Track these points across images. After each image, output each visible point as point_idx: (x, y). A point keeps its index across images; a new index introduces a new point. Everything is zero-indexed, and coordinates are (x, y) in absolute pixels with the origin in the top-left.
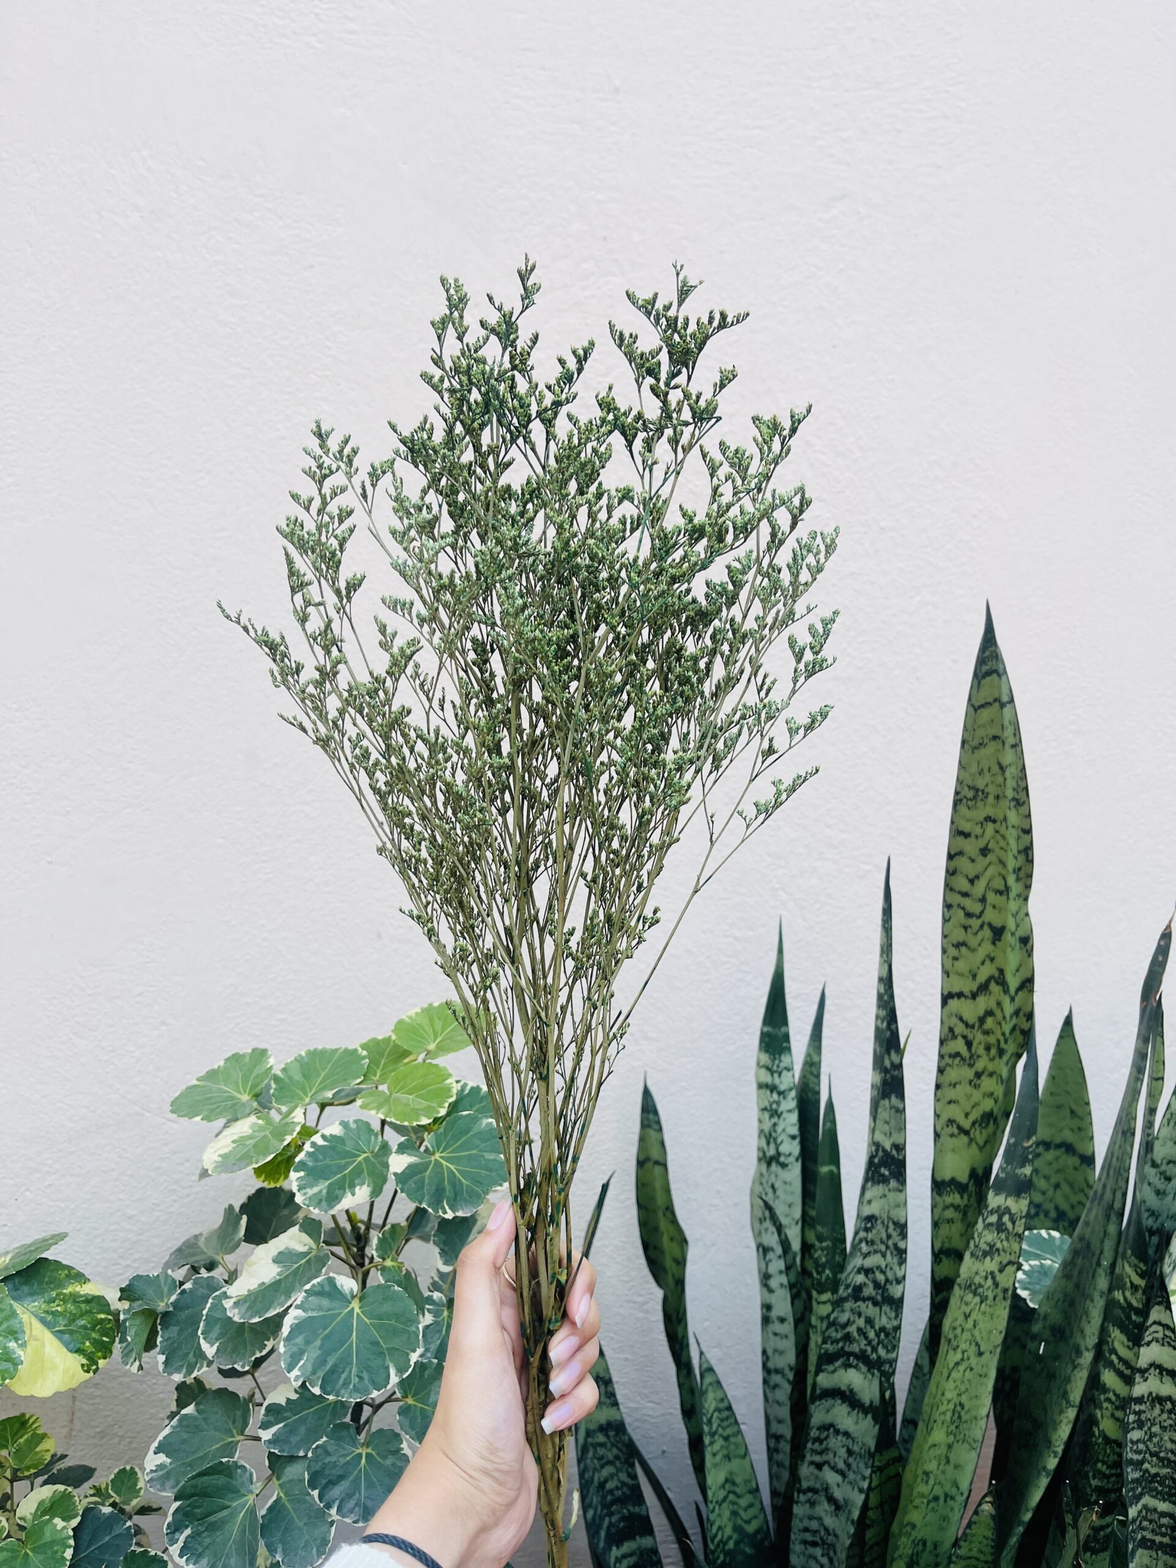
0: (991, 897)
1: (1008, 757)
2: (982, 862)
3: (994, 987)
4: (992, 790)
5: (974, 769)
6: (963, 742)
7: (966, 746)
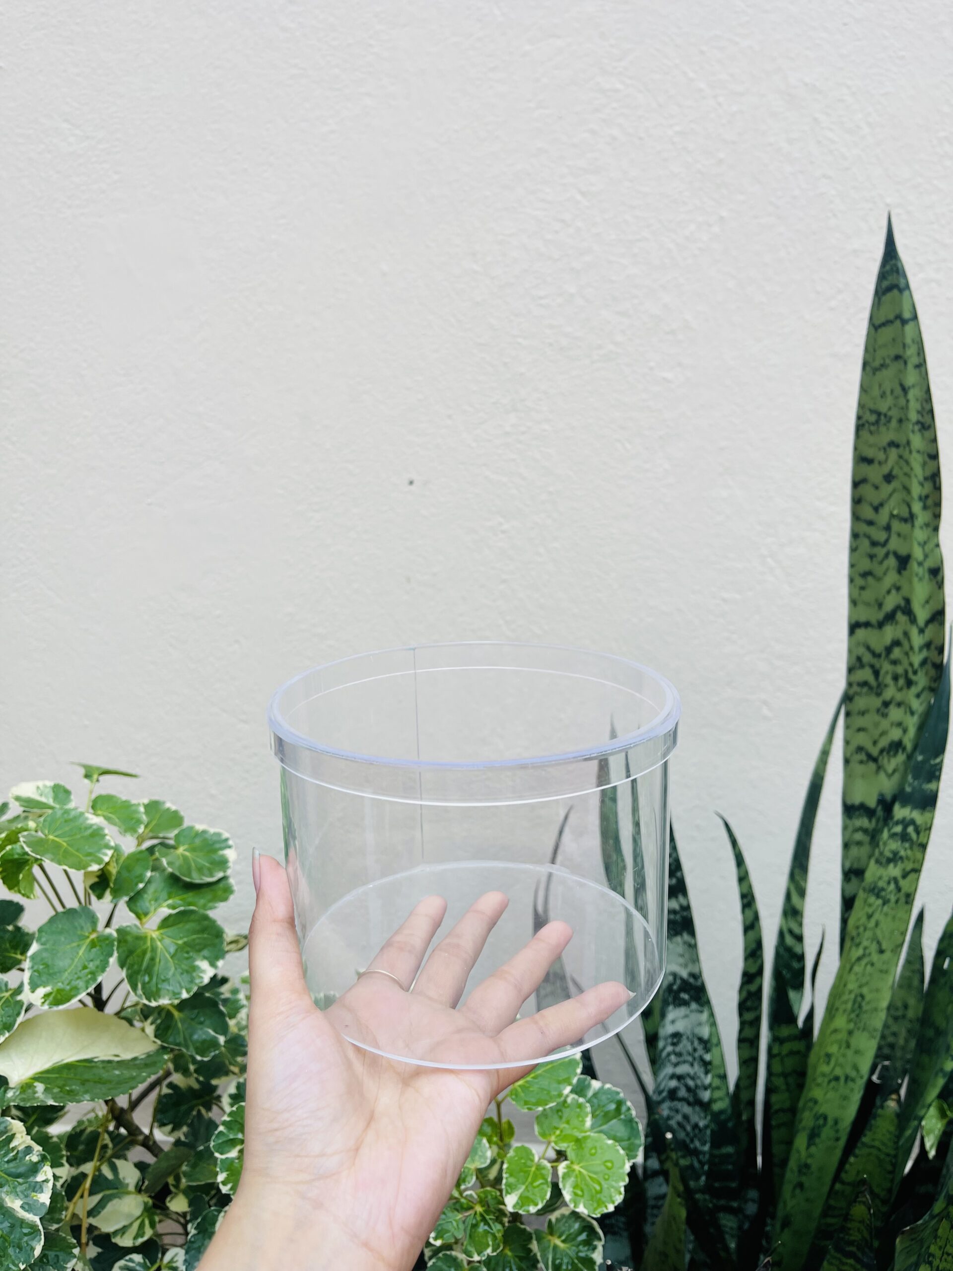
0: (896, 526)
1: (911, 378)
2: (886, 489)
3: (900, 617)
4: (895, 413)
5: (876, 392)
6: (865, 364)
7: (868, 368)
